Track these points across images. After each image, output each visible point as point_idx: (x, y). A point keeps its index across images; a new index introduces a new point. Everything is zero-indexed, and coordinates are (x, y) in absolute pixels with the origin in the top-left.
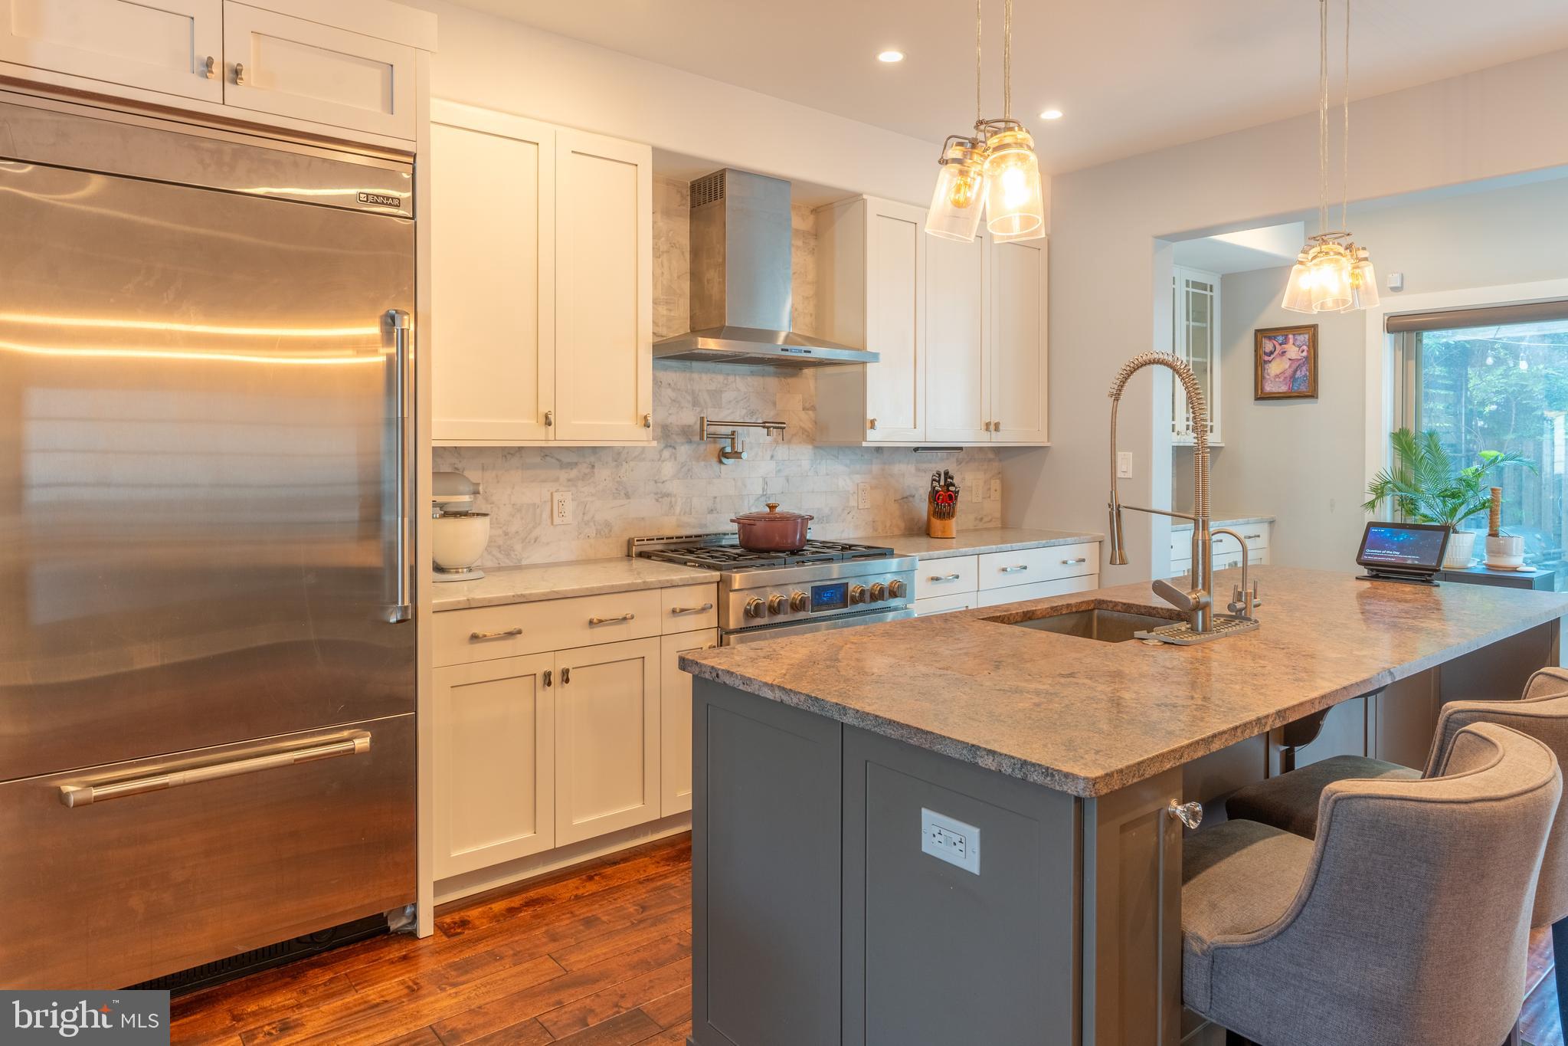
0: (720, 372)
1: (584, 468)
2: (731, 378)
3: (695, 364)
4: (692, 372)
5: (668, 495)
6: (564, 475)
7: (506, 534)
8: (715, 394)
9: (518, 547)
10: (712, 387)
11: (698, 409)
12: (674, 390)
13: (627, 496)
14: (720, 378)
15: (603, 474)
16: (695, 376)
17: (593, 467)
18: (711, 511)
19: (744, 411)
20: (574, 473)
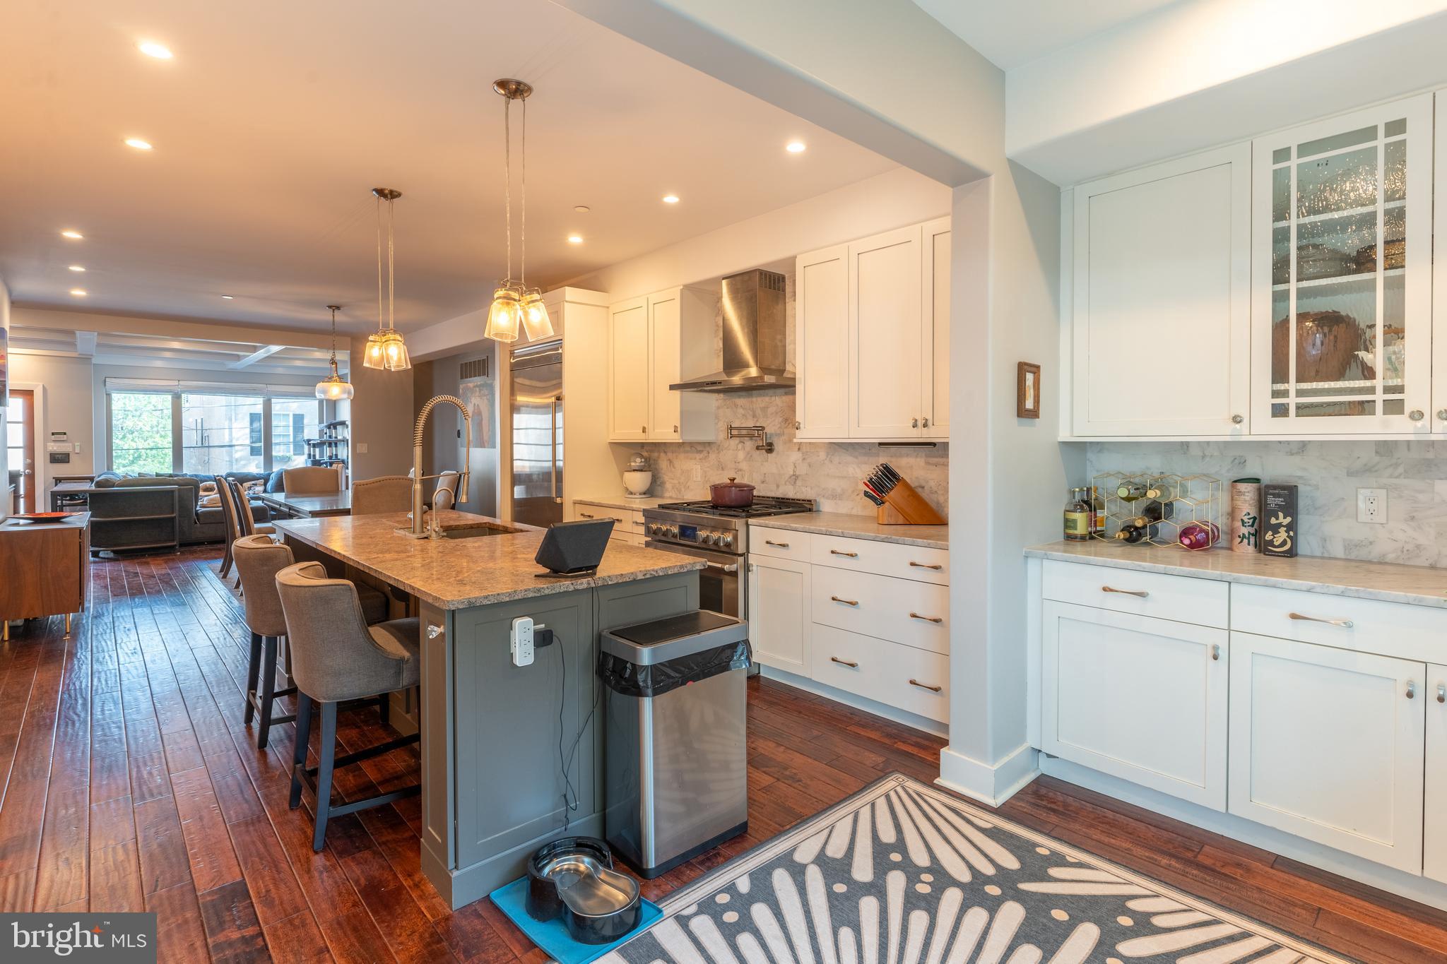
0: (767, 395)
1: (705, 453)
2: (773, 398)
3: (754, 392)
4: (752, 397)
5: (741, 470)
6: (698, 456)
7: (679, 483)
8: (764, 409)
9: (683, 490)
10: (763, 405)
11: (755, 420)
12: (743, 409)
13: (723, 469)
14: (767, 399)
15: (713, 456)
16: (754, 399)
17: (709, 453)
18: (763, 482)
19: (781, 419)
20: (701, 456)
